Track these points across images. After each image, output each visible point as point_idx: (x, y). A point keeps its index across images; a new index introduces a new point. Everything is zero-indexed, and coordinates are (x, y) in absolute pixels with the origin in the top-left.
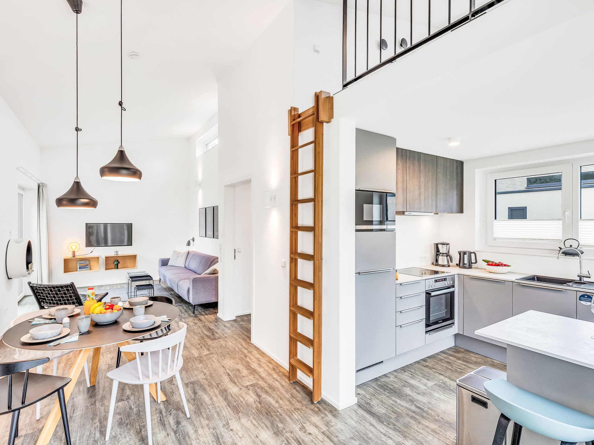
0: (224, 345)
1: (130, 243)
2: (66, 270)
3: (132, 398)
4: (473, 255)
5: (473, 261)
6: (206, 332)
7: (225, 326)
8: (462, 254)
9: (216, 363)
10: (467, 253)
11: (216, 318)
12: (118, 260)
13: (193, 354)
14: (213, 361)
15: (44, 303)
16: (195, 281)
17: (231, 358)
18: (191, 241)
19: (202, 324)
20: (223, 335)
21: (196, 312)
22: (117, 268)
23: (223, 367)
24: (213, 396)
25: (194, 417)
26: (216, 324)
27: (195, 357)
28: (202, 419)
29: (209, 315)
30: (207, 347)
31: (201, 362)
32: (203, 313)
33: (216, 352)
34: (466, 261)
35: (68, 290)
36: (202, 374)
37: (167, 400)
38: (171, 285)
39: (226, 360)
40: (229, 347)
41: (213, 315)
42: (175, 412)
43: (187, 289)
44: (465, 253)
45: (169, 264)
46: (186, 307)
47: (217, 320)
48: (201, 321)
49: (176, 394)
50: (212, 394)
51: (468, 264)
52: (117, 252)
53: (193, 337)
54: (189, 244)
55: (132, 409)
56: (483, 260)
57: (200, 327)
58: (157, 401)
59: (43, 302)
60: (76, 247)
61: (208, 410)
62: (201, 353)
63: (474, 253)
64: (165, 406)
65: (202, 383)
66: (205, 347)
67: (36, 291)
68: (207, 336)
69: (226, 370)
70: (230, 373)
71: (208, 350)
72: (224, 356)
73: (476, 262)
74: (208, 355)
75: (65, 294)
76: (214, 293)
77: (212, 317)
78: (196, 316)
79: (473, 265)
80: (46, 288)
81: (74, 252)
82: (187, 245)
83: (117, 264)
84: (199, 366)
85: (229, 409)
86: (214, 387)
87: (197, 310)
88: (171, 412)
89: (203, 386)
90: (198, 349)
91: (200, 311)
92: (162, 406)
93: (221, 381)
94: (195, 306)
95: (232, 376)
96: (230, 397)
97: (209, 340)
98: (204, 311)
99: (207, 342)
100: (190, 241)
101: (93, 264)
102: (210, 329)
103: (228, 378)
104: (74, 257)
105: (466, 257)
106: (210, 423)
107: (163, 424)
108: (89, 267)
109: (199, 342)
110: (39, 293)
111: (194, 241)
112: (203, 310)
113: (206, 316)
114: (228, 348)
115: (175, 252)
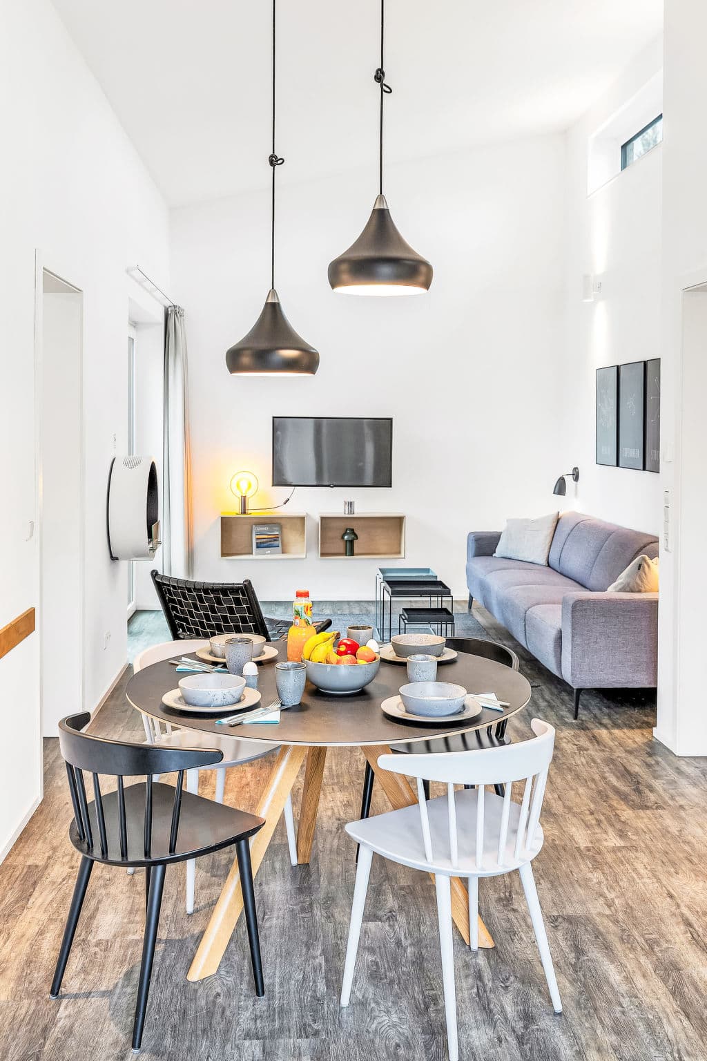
0: (674, 830)
1: (383, 478)
2: (227, 550)
3: (401, 918)
6: (613, 780)
7: (679, 771)
9: (647, 881)
11: (651, 741)
12: (353, 530)
13: (571, 838)
14: (635, 870)
15: (184, 631)
16: (578, 610)
17: (696, 875)
18: (569, 481)
19: (601, 754)
20: (672, 798)
21: (583, 714)
22: (352, 554)
23: (671, 896)
24: (634, 972)
25: (574, 1014)
26: (650, 760)
27: (578, 849)
28: (599, 1026)
29: (625, 730)
30: (618, 826)
31: (597, 865)
32: (606, 721)
33: (647, 847)
35: (238, 602)
36: (601, 901)
37: (494, 948)
38: (505, 619)
39: (680, 876)
40: (690, 838)
41: (638, 731)
42: (517, 985)
43: (553, 634)
45: (500, 550)
46: (552, 694)
47: (654, 748)
48: (598, 742)
49: (521, 938)
50: (631, 966)
52: (350, 504)
53: (572, 789)
54: (560, 488)
55: (402, 946)
57: (594, 761)
58: (467, 943)
59: (182, 626)
60: (250, 486)
61: (618, 1009)
62: (598, 841)
64: (492, 963)
65: (601, 928)
66: (612, 825)
67: (169, 598)
68: (617, 791)
69: (678, 906)
70: (692, 919)
71: (622, 834)
72: (673, 864)
74: (619, 849)
75: (231, 611)
76: (644, 657)
77: (635, 737)
78: (583, 727)
80: (189, 590)
81: (244, 501)
82: (556, 491)
83: (352, 542)
84: (590, 875)
85: (686, 1023)
86: (639, 949)
87: (586, 707)
88: (508, 984)
89: (602, 935)
90: (588, 826)
91: (597, 712)
92: (481, 961)
93: (662, 935)
94: (579, 690)
95: (701, 930)
96: (689, 991)
97: (624, 807)
98: (609, 716)
99: (618, 812)
100: (566, 477)
101: (291, 537)
102: (626, 774)
103: (686, 932)
104: (245, 513)
106: (622, 1044)
107: (484, 1008)
108: (280, 545)
109: (592, 806)
110: (173, 601)
111: (576, 479)
112: (606, 710)
113: (616, 732)
114: (688, 843)
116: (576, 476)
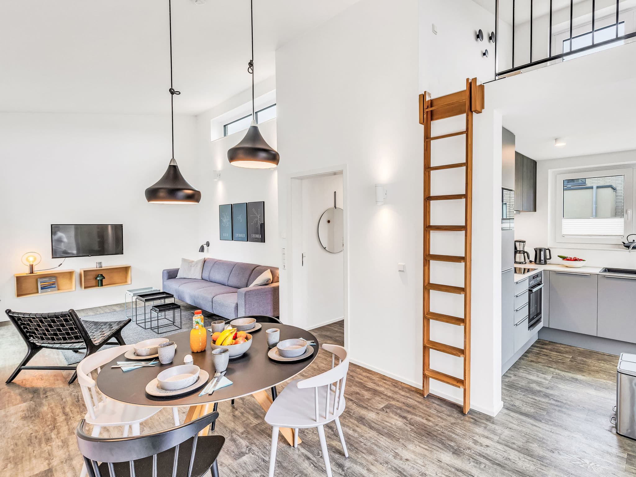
1: (119, 250)
2: (21, 293)
4: (547, 251)
5: (548, 257)
8: (538, 251)
10: (543, 250)
12: (102, 275)
18: (205, 246)
22: (102, 285)
34: (542, 258)
44: (540, 250)
45: (179, 275)
51: (544, 260)
52: (100, 263)
54: (202, 249)
56: (558, 256)
60: (35, 259)
63: (548, 249)
73: (550, 258)
79: (547, 261)
81: (32, 267)
82: (200, 251)
83: (102, 280)
100: (204, 245)
101: (63, 282)
104: (32, 273)
105: (542, 253)
108: (56, 287)
111: (208, 246)
115: (184, 260)
116: (208, 244)
